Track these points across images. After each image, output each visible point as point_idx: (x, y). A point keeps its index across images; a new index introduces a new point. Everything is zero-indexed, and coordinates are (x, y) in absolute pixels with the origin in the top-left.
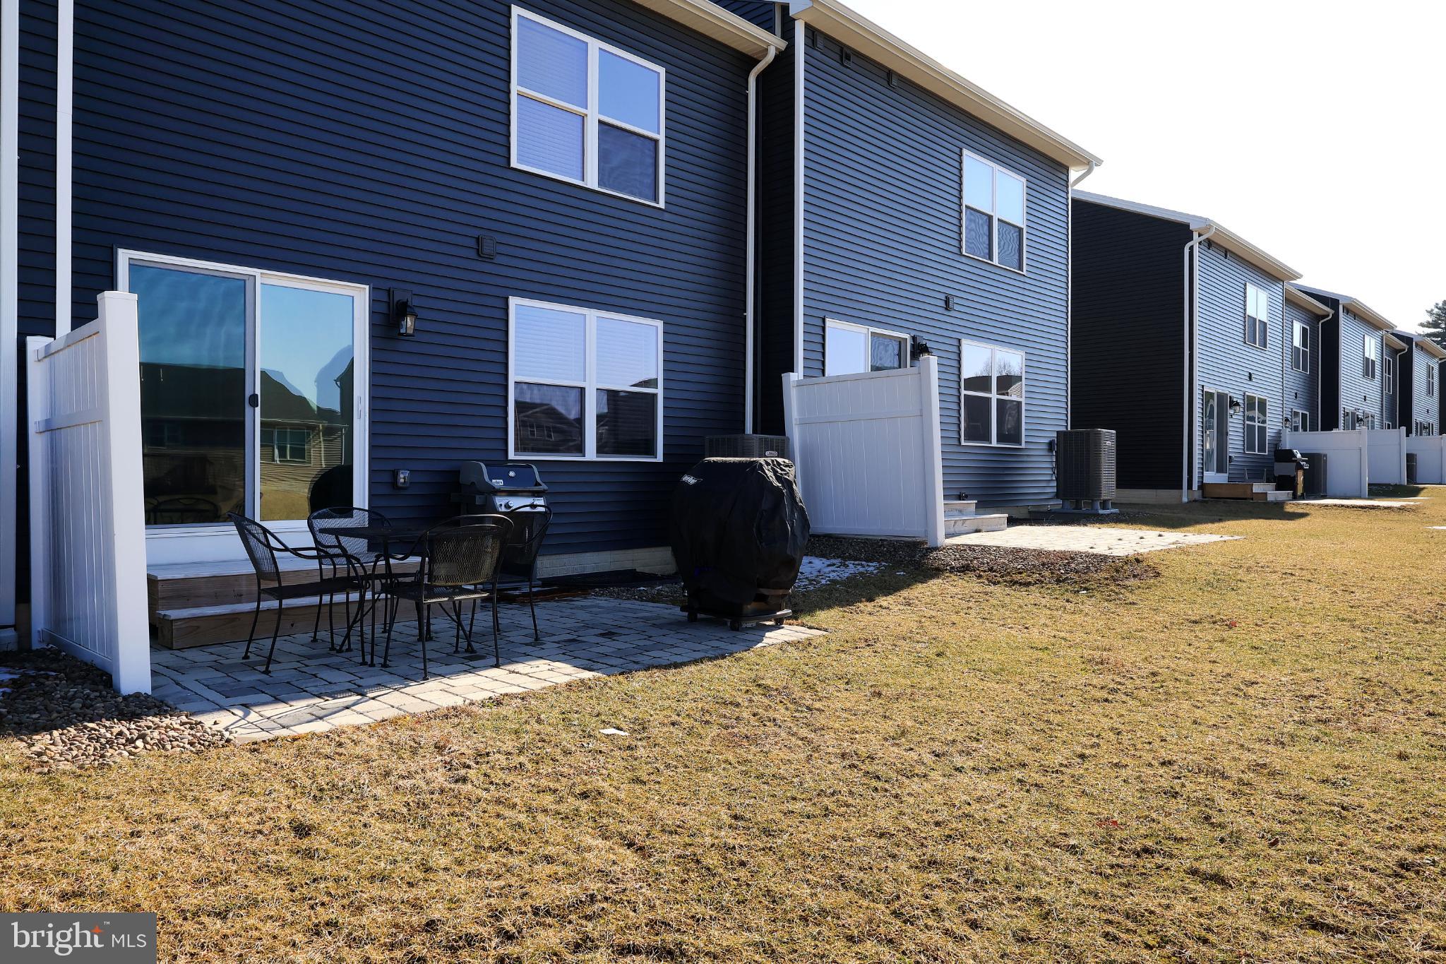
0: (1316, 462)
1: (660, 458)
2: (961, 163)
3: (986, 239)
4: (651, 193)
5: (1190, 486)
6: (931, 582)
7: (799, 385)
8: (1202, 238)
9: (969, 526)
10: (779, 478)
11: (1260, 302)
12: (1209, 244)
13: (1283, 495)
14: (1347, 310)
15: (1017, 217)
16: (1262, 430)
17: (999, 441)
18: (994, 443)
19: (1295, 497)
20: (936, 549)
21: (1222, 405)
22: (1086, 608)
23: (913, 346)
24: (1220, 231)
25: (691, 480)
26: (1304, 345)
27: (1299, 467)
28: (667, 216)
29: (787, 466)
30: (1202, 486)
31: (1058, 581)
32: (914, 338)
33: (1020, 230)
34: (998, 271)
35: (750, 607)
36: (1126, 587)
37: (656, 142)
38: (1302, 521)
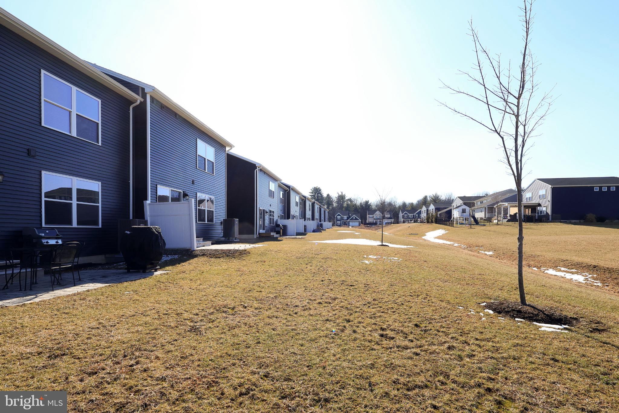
0: (285, 227)
1: (100, 226)
2: (197, 142)
3: (204, 165)
4: (96, 140)
5: (256, 234)
6: (195, 259)
7: (149, 204)
8: (259, 169)
9: (201, 245)
10: (157, 232)
11: (273, 186)
12: (261, 170)
13: (278, 235)
14: (292, 189)
15: (212, 159)
16: (273, 219)
17: (207, 222)
18: (206, 222)
19: (280, 236)
20: (194, 251)
21: (263, 212)
22: (234, 261)
23: (183, 194)
24: (263, 167)
25: (128, 232)
26: (283, 197)
27: (281, 228)
28: (102, 148)
29: (159, 228)
30: (259, 234)
31: (227, 256)
32: (183, 192)
33: (213, 163)
34: (207, 174)
35: (149, 266)
36: (243, 256)
37: (98, 124)
38: (281, 242)
